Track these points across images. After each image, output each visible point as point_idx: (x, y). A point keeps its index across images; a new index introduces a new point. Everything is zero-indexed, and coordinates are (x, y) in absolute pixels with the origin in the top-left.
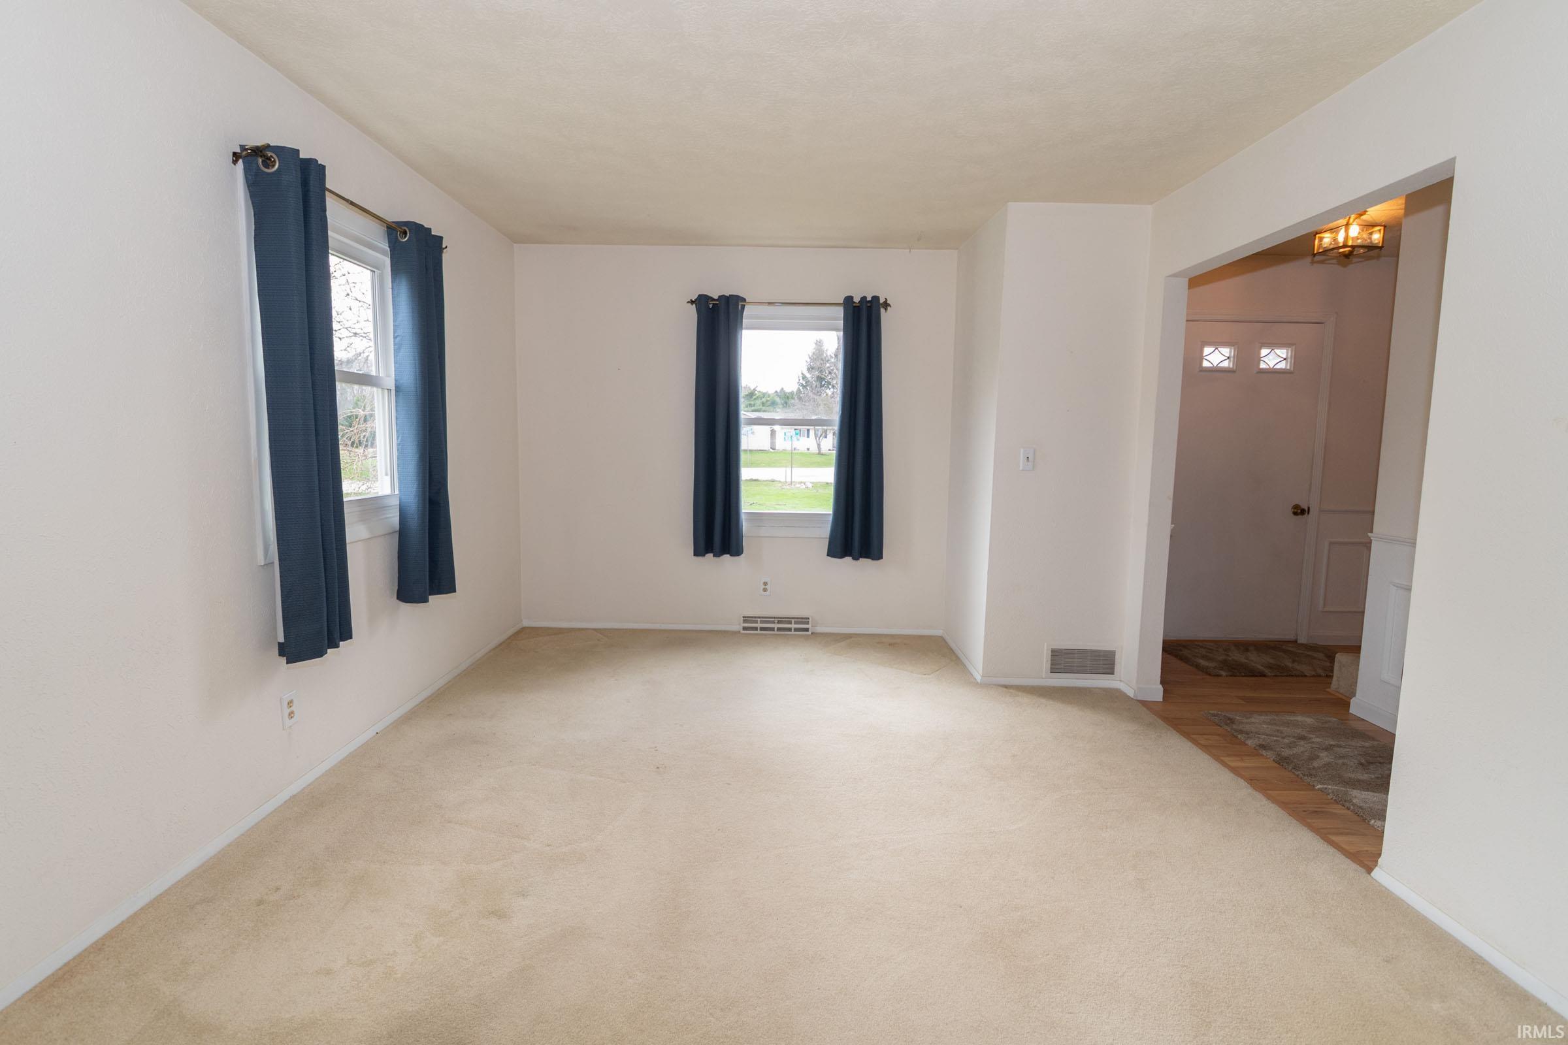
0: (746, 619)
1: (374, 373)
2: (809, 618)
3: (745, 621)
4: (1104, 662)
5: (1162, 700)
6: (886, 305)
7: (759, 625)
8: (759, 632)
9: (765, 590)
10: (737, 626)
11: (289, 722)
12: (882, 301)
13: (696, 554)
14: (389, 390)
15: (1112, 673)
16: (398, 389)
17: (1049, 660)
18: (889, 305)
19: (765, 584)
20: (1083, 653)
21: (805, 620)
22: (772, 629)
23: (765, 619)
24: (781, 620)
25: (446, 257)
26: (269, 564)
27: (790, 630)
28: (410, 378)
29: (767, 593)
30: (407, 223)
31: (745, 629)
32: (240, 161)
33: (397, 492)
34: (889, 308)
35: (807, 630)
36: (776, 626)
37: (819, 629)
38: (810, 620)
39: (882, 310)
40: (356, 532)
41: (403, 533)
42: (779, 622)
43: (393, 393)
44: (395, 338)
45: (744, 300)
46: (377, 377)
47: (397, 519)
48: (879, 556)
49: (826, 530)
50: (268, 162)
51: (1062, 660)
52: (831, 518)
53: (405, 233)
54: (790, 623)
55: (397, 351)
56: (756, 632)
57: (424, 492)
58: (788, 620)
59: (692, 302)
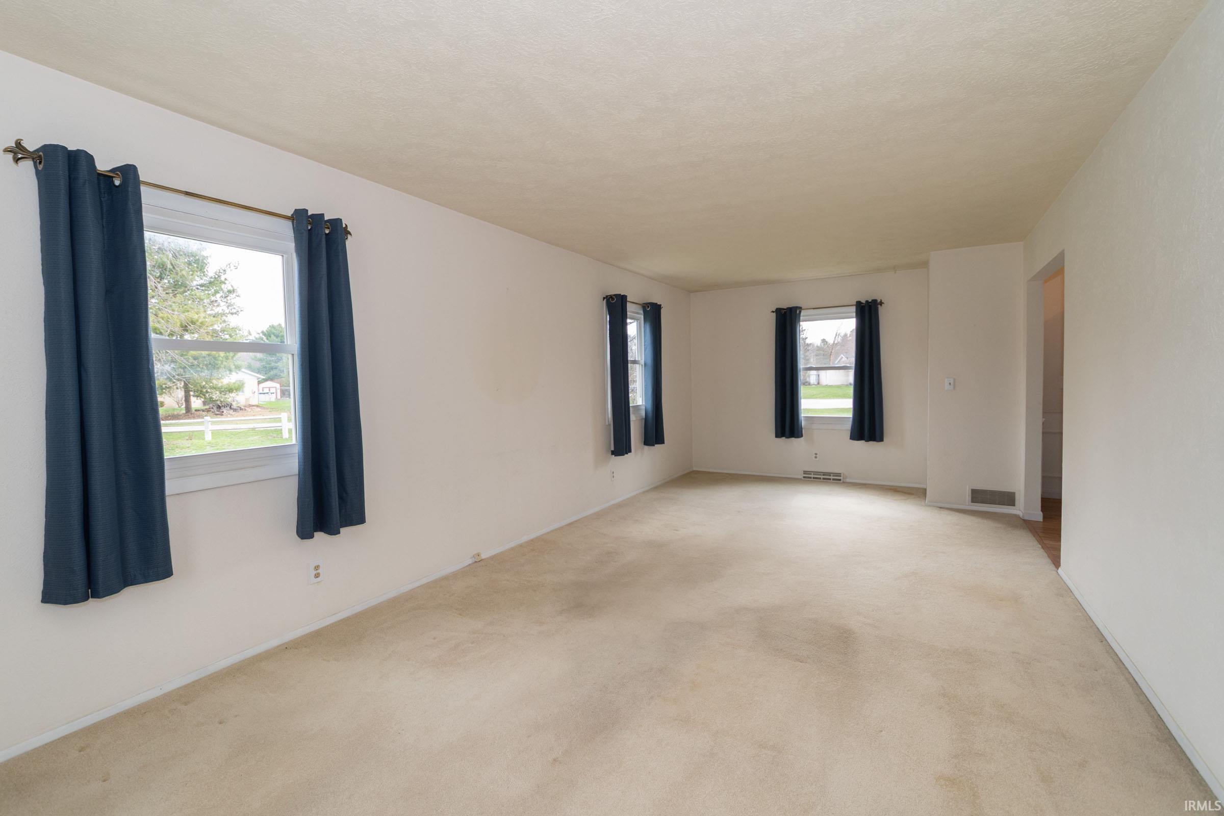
0: (805, 472)
1: (637, 359)
2: (840, 474)
3: (804, 474)
4: (1008, 499)
5: (1042, 521)
6: (881, 303)
7: (812, 476)
8: (812, 479)
9: (816, 457)
10: (801, 477)
11: (613, 479)
12: (879, 301)
13: (777, 437)
14: (642, 365)
15: (1014, 505)
16: (645, 364)
17: (970, 495)
18: (883, 303)
19: (816, 454)
20: (993, 493)
21: (839, 475)
22: (820, 478)
23: (816, 473)
24: (824, 474)
25: (662, 311)
26: (610, 425)
27: (830, 479)
28: (650, 361)
29: (817, 459)
30: (649, 303)
31: (804, 477)
32: (605, 300)
33: (644, 404)
34: (883, 305)
35: (840, 480)
36: (822, 477)
37: (848, 480)
38: (842, 475)
39: (879, 306)
40: (633, 418)
41: (646, 419)
42: (823, 475)
43: (644, 366)
44: (644, 345)
45: (800, 308)
46: (638, 361)
47: (644, 414)
48: (881, 440)
49: (849, 425)
50: (613, 299)
51: (978, 496)
52: (851, 419)
53: (649, 307)
54: (830, 476)
55: (645, 351)
56: (810, 479)
57: (654, 404)
58: (829, 474)
59: (773, 312)
